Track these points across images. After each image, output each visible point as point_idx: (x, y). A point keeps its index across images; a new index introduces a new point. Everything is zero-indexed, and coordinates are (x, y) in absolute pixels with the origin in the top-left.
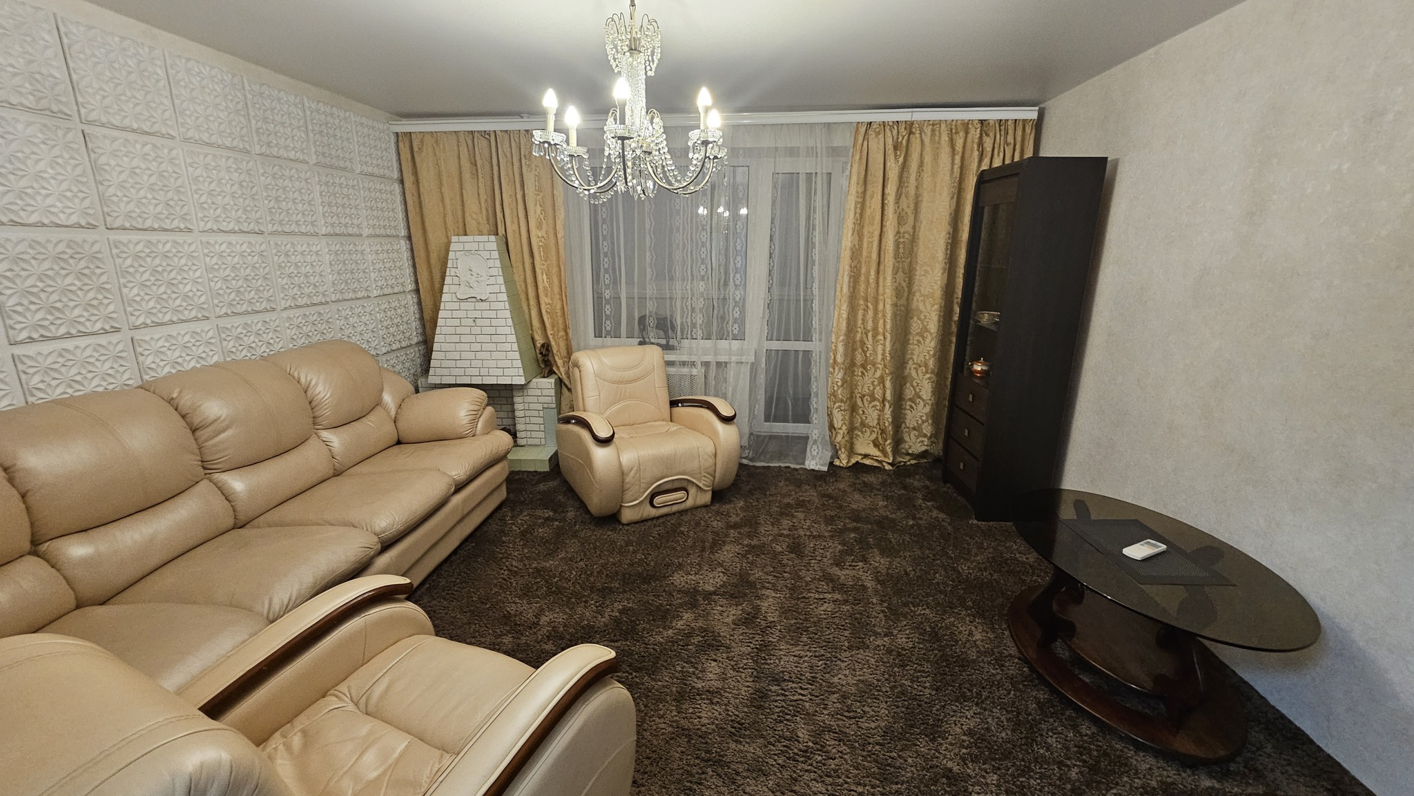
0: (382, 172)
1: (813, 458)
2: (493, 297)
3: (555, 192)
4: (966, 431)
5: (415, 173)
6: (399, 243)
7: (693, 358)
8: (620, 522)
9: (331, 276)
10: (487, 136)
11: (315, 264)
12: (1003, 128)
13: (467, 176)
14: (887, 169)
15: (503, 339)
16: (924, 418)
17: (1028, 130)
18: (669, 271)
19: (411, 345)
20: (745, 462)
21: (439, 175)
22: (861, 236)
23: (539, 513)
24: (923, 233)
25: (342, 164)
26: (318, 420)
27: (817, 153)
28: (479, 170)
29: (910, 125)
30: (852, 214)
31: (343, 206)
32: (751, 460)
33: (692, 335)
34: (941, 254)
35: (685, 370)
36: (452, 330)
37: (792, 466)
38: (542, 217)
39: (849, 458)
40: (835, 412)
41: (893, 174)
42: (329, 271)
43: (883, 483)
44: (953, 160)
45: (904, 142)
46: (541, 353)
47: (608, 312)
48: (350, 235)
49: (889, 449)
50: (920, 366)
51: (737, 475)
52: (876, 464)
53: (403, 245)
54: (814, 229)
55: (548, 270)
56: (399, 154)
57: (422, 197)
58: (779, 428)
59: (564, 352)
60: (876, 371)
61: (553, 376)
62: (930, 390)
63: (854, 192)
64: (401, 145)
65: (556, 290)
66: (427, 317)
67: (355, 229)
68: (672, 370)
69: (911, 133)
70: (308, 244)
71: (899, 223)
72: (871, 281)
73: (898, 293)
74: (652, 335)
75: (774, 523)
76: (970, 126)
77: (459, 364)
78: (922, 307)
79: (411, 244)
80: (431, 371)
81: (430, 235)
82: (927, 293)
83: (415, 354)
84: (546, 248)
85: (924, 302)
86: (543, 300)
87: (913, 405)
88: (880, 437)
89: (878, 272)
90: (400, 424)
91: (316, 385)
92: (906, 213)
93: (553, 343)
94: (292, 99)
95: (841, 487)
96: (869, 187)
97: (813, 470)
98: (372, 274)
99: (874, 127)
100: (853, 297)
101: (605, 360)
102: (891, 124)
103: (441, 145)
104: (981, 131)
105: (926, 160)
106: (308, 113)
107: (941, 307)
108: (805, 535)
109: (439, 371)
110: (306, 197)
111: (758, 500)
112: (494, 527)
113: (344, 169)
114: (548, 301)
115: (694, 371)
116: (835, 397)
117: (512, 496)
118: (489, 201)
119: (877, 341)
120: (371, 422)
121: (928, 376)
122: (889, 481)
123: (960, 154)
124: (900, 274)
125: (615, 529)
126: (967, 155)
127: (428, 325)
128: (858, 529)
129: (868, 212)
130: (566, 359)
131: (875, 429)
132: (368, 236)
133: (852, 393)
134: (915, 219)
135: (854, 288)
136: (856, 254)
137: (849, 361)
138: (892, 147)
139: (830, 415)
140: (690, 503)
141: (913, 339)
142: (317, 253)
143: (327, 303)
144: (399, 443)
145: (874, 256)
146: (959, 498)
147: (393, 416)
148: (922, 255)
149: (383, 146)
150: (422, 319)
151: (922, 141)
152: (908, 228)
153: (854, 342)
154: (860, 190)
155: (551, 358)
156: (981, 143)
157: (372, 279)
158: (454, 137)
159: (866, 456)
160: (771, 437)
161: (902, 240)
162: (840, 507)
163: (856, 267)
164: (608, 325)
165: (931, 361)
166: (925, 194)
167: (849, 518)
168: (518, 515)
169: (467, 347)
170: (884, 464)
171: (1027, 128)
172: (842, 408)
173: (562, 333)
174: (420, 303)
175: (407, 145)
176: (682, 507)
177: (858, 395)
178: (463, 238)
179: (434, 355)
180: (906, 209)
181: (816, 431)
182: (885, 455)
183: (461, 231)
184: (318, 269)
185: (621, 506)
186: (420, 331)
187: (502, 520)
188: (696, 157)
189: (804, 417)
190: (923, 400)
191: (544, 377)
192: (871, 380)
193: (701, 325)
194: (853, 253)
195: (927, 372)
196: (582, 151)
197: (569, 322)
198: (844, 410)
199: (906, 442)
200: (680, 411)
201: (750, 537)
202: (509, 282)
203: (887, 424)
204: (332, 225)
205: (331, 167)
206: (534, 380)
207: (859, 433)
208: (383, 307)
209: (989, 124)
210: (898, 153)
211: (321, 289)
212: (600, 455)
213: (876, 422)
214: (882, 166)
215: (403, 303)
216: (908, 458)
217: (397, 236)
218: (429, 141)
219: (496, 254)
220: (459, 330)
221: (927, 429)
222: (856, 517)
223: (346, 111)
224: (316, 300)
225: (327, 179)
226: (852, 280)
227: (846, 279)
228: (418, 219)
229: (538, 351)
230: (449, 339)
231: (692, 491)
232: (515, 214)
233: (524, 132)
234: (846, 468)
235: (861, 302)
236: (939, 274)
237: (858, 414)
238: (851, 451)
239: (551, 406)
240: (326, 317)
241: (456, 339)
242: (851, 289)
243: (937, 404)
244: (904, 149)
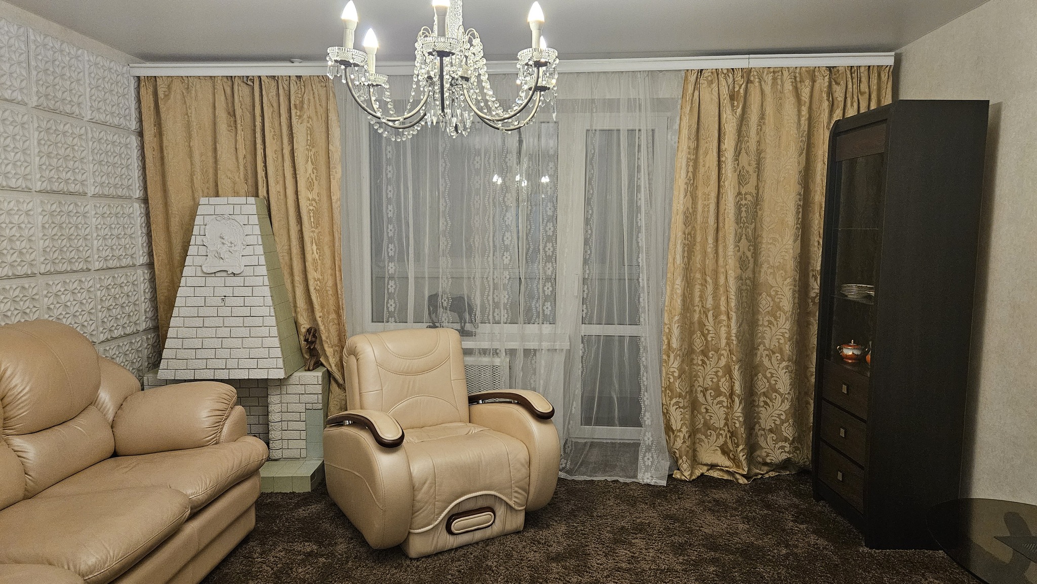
0: (116, 121)
1: (647, 469)
2: (249, 271)
3: (331, 147)
4: (842, 431)
5: (159, 124)
6: (132, 206)
7: (496, 345)
8: (406, 556)
9: (42, 242)
10: (249, 83)
11: (23, 226)
12: (854, 75)
13: (223, 127)
14: (723, 121)
15: (259, 321)
16: (783, 417)
17: (884, 77)
18: (467, 240)
19: (138, 332)
20: (562, 475)
21: (188, 126)
22: (694, 198)
23: (298, 547)
24: (768, 194)
25: (68, 109)
26: (11, 422)
27: (640, 105)
28: (239, 122)
29: (747, 73)
30: (683, 173)
31: (66, 158)
32: (568, 472)
33: (494, 317)
34: (791, 218)
35: (485, 360)
36: (193, 312)
37: (622, 480)
38: (313, 176)
39: (693, 466)
40: (672, 409)
41: (730, 128)
42: (41, 235)
43: (739, 501)
44: (799, 111)
45: (742, 91)
46: (306, 340)
47: (392, 290)
48: (71, 194)
49: (742, 457)
50: (774, 353)
51: (555, 493)
52: (726, 477)
53: (137, 209)
54: (639, 190)
55: (319, 239)
56: (139, 101)
57: (165, 152)
58: (602, 433)
59: (335, 340)
60: (719, 359)
61: (321, 368)
62: (788, 382)
63: (685, 148)
64: (143, 91)
65: (328, 262)
66: (161, 297)
67: (78, 186)
68: (469, 360)
69: (749, 81)
70: (18, 201)
71: (740, 183)
72: (709, 250)
73: (742, 263)
74: (445, 316)
75: (610, 553)
76: (816, 74)
77: (200, 353)
78: (771, 280)
79: (147, 208)
80: (163, 364)
81: (173, 198)
82: (777, 264)
83: (143, 343)
84: (317, 212)
85: (774, 274)
86: (312, 275)
87: (768, 401)
88: (729, 441)
89: (717, 240)
90: (121, 430)
91: (13, 375)
92: (748, 172)
93: (322, 328)
94: (13, 29)
95: (687, 505)
96: (702, 142)
97: (649, 485)
98: (95, 242)
99: (706, 75)
100: (688, 269)
101: (390, 346)
102: (725, 71)
103: (193, 92)
104: (830, 78)
105: (767, 112)
106: (33, 47)
107: (795, 280)
108: (650, 569)
109: (173, 364)
110: (19, 145)
111: (583, 523)
112: (237, 567)
113: (70, 115)
114: (317, 275)
115: (497, 361)
116: (671, 391)
117: (261, 524)
118: (249, 157)
119: (719, 322)
120: (80, 426)
121: (784, 364)
122: (747, 498)
123: (807, 104)
124: (744, 242)
125: (400, 566)
126: (814, 107)
127: (161, 307)
128: (718, 560)
129: (702, 170)
130: (337, 348)
131: (722, 432)
132: (94, 196)
133: (692, 386)
134: (758, 179)
135: (689, 259)
136: (689, 218)
137: (686, 346)
138: (728, 98)
139: (666, 414)
140: (497, 528)
141: (763, 319)
142: (27, 213)
143: (33, 275)
144: (115, 454)
145: (712, 220)
146: (839, 518)
147: (111, 419)
148: (768, 219)
149: (120, 91)
150: (154, 299)
151: (762, 92)
152: (750, 188)
153: (692, 323)
154: (692, 146)
155: (318, 347)
156: (830, 92)
157: (95, 249)
158: (209, 83)
159: (713, 466)
160: (592, 445)
161: (743, 202)
162: (690, 532)
163: (689, 234)
164: (392, 306)
165: (787, 346)
166: (768, 150)
167: (704, 546)
168: (270, 550)
169: (211, 332)
170: (738, 476)
171: (882, 76)
172: (681, 405)
173: (333, 316)
174: (153, 280)
175: (151, 90)
176: (488, 533)
177: (699, 389)
178: (213, 200)
179: (168, 343)
180: (747, 167)
181: (649, 435)
182: (738, 465)
183: (212, 192)
184: (26, 233)
185: (409, 533)
186: (150, 315)
187: (249, 557)
188: (526, 82)
189: (633, 419)
190: (781, 395)
191: (309, 370)
192: (714, 370)
193: (505, 305)
194: (687, 217)
195: (783, 360)
196: (382, 80)
197: (344, 302)
198: (684, 407)
199: (763, 448)
200: (481, 408)
201: (579, 572)
202: (270, 253)
203: (737, 425)
204: (50, 180)
205: (54, 111)
206: (297, 374)
207: (703, 437)
208: (106, 283)
209: (838, 71)
210: (736, 103)
211: (28, 258)
212: (385, 462)
213: (723, 422)
214: (717, 118)
215: (131, 279)
216: (765, 469)
217: (130, 198)
218: (177, 87)
219: (254, 219)
220: (203, 312)
221: (788, 431)
222: (712, 544)
223: (79, 49)
224: (20, 271)
225: (49, 125)
226: (686, 249)
227: (679, 248)
228: (158, 178)
229: (302, 338)
230: (189, 322)
231: (501, 511)
232: (281, 173)
233: (295, 78)
234: (689, 482)
235: (698, 276)
236: (791, 242)
237: (701, 413)
238: (695, 461)
239: (315, 407)
240: (31, 292)
241: (198, 322)
242: (686, 259)
243: (798, 398)
244: (742, 99)
